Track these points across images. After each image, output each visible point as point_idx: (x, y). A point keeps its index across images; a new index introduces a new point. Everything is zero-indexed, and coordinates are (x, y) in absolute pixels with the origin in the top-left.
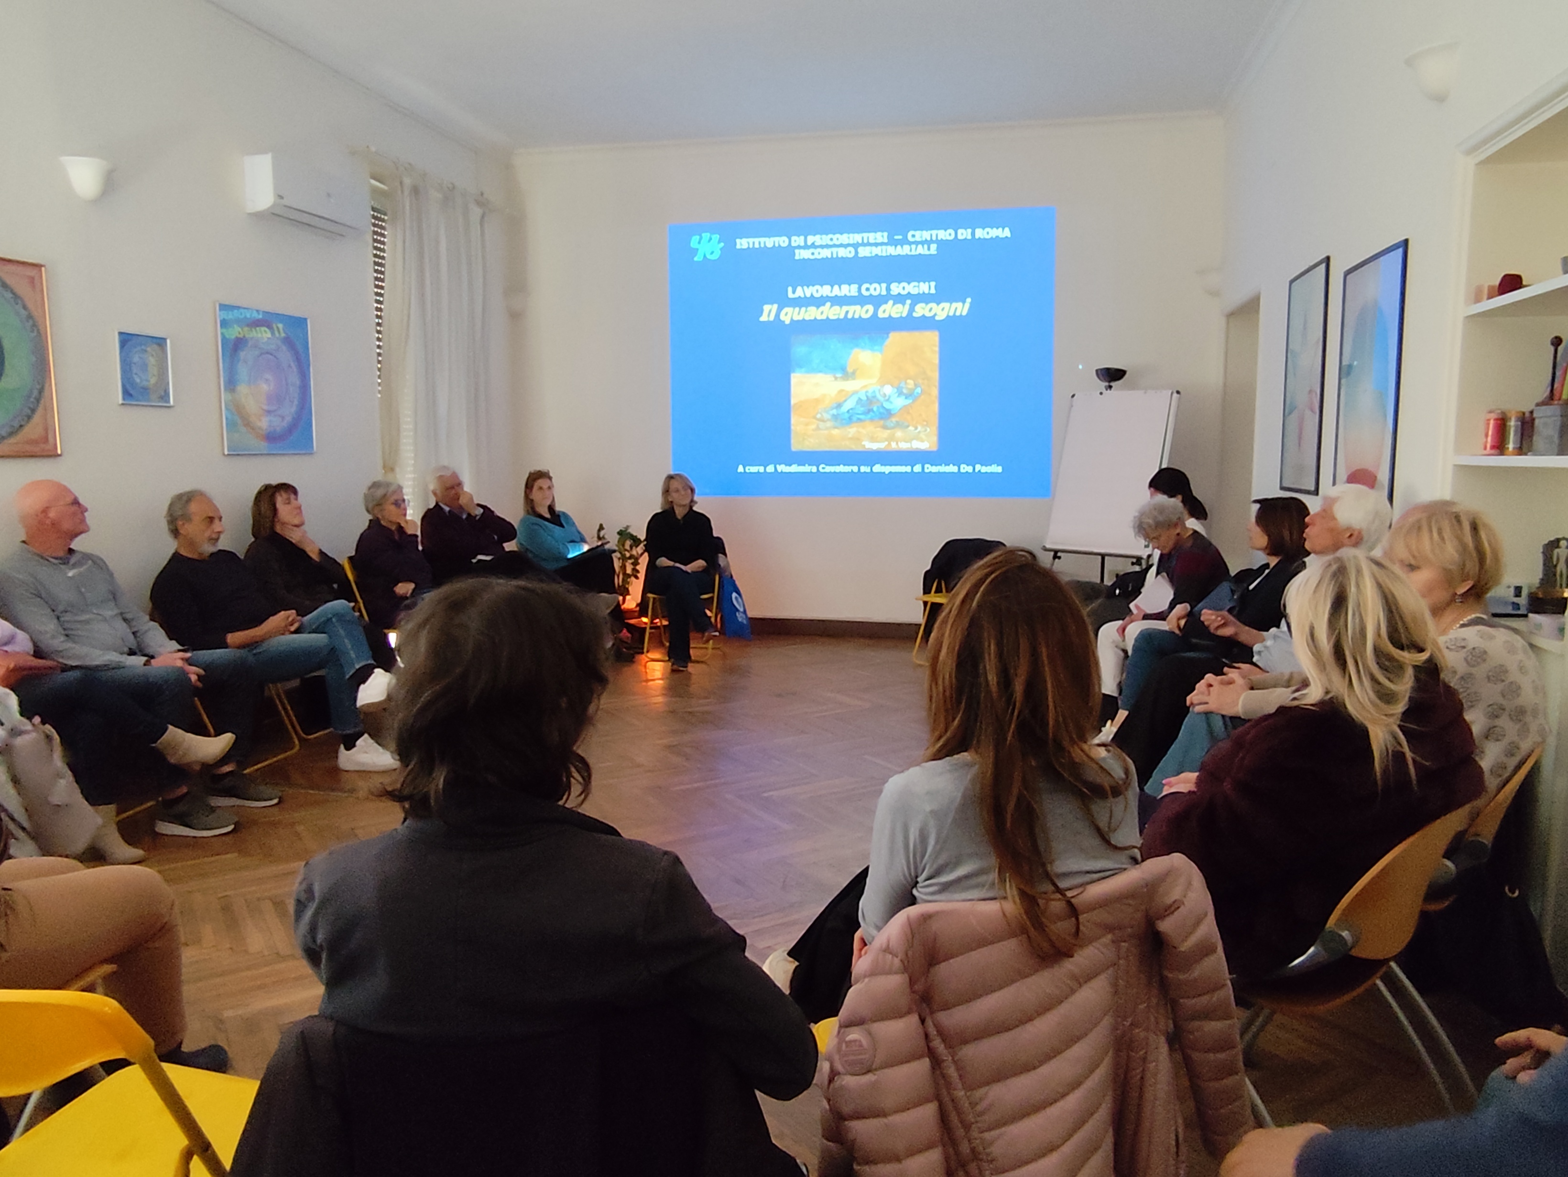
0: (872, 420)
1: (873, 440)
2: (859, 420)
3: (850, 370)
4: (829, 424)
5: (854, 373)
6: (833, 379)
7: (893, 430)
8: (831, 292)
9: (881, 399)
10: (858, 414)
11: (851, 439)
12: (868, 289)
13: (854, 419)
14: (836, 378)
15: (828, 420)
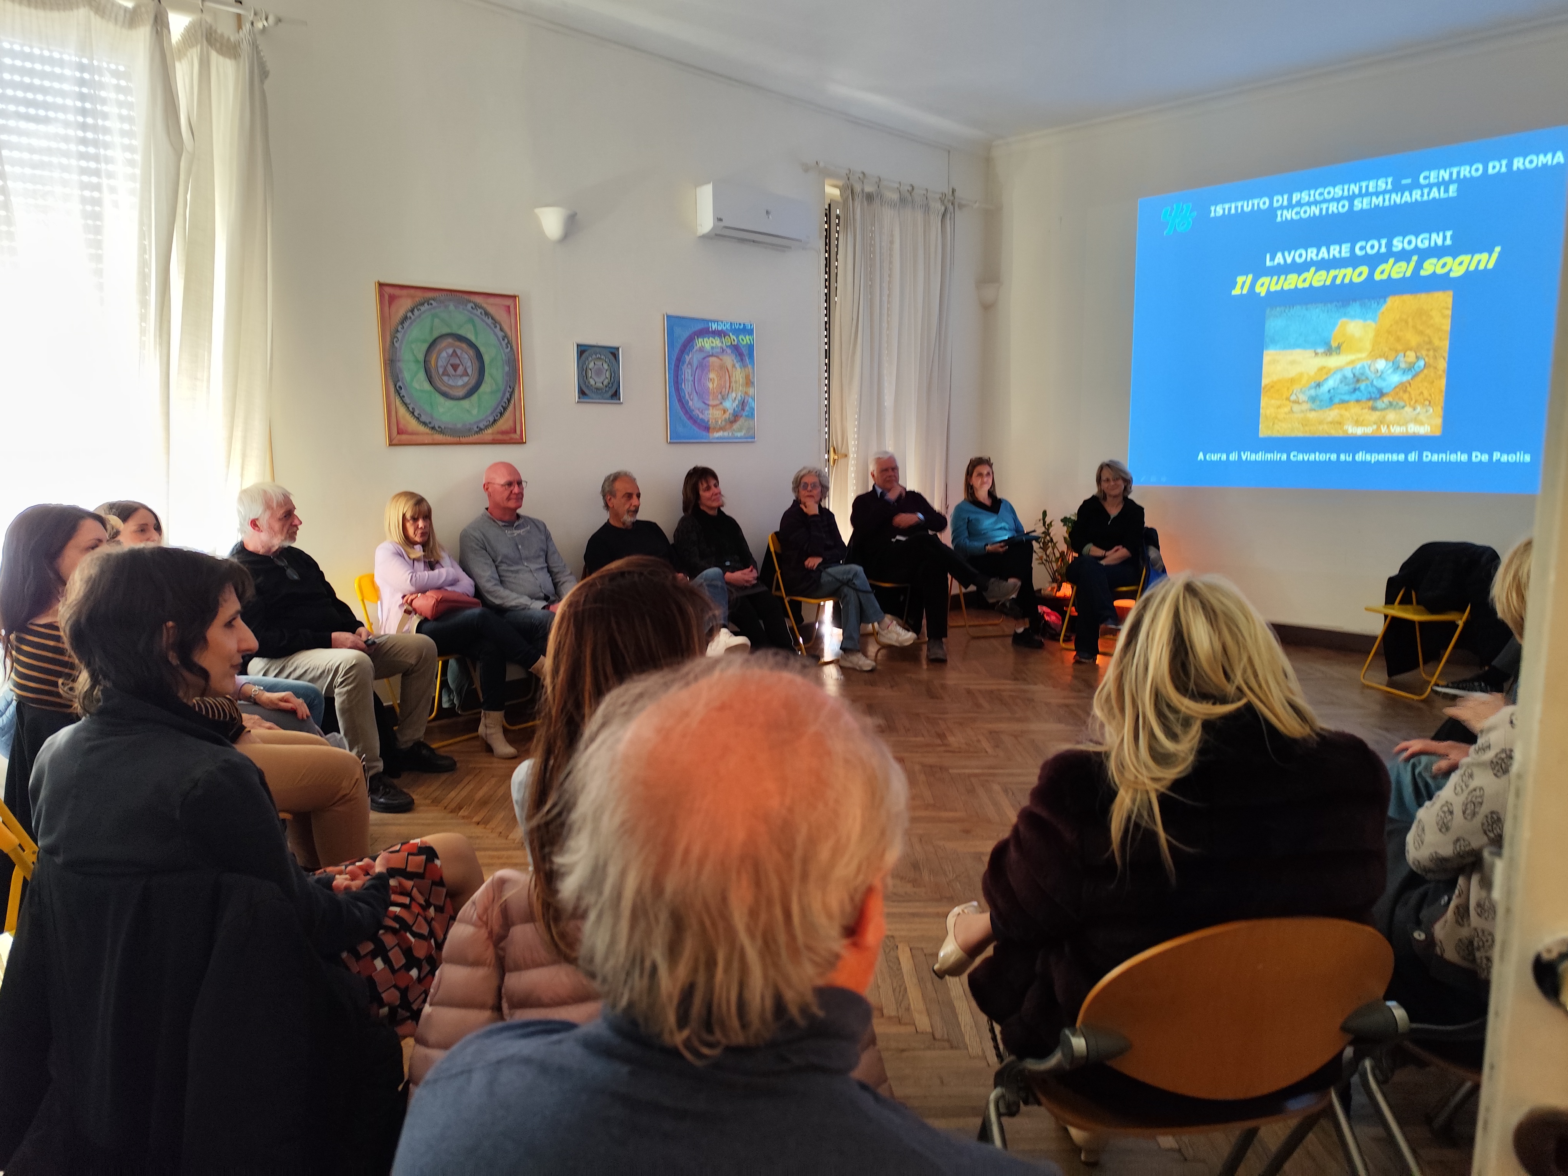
0: (1358, 401)
1: (1358, 423)
2: (1343, 402)
3: (1334, 344)
4: (1305, 407)
5: (1339, 347)
6: (1314, 354)
7: (1383, 413)
8: (1317, 255)
9: (1371, 376)
10: (1341, 394)
11: (1331, 423)
12: (1362, 248)
13: (1336, 400)
14: (1316, 354)
15: (1304, 402)
